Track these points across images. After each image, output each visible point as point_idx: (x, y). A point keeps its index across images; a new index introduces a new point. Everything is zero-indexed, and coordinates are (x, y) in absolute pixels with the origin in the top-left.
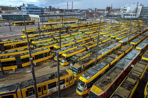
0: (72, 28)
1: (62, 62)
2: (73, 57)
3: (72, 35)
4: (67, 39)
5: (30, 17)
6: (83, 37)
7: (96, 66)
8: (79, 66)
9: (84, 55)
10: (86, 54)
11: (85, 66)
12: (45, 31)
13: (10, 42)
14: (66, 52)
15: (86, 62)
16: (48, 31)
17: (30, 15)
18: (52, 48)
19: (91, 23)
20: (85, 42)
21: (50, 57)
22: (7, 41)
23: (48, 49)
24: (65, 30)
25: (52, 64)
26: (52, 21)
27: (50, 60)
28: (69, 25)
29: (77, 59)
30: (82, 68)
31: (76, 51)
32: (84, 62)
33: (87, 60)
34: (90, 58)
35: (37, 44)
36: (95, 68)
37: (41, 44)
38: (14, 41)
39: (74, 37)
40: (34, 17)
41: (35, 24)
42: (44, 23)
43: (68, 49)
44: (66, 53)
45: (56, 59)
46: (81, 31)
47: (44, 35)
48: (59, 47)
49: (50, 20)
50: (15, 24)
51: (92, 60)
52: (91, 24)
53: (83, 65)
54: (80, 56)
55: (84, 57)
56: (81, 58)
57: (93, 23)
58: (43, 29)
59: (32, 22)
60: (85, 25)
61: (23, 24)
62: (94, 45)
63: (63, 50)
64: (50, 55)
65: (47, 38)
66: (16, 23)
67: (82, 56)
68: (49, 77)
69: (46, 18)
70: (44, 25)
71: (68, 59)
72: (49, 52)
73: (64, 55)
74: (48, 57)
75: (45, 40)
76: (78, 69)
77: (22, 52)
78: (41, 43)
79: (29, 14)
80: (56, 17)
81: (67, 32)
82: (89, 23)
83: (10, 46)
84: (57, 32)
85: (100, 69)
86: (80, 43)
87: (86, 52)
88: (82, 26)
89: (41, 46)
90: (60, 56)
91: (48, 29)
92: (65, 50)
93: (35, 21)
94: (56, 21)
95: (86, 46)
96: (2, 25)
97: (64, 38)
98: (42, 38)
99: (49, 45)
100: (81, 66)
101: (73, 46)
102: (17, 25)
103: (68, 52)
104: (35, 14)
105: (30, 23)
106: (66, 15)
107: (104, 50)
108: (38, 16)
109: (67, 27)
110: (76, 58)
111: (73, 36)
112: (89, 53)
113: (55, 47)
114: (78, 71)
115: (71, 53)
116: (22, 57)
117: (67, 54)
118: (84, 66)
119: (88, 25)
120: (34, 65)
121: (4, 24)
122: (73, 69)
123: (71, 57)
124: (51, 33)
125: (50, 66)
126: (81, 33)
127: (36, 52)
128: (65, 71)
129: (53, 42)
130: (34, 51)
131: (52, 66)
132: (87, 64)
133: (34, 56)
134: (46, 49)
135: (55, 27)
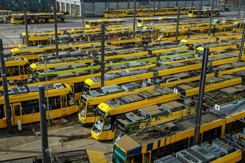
0: (165, 34)
1: (95, 129)
2: (128, 116)
3: (154, 52)
4: (132, 63)
5: (58, 3)
6: (187, 60)
7: (191, 151)
8: (136, 145)
9: (166, 114)
11: (155, 147)
12: (83, 38)
14: (113, 100)
15: (163, 134)
16: (91, 40)
18: (80, 87)
19: (229, 22)
20: (186, 75)
21: (68, 111)
23: (65, 87)
24: (139, 40)
25: (67, 130)
26: (116, 15)
27: (65, 121)
28: (157, 26)
29: (139, 122)
30: (144, 151)
31: (144, 99)
32: (156, 133)
33: (167, 128)
34: (182, 123)
35: (42, 71)
36: (182, 156)
37: (54, 73)
39: (158, 59)
40: (67, 4)
41: (65, 20)
42: (86, 20)
43: (124, 91)
44: (113, 102)
45: (82, 118)
46: (188, 45)
47: (70, 49)
48: (99, 84)
49: (109, 13)
50: (12, 20)
51: (184, 129)
52: (230, 25)
53: (150, 142)
54: (151, 114)
55: (163, 120)
56: (154, 122)
57: (236, 23)
58: (77, 33)
59: (59, 17)
60: (208, 27)
61: (33, 21)
62: (214, 85)
63: (108, 93)
64: (69, 105)
65: (75, 56)
66: (16, 18)
67: (156, 116)
69: (99, 7)
70: (87, 23)
71: (113, 120)
72: (68, 95)
73: (104, 107)
74: (63, 109)
75: (68, 61)
76: (130, 152)
78: (52, 69)
80: (126, 3)
81: (144, 44)
82: (223, 22)
84: (112, 43)
85: (200, 162)
86: (171, 76)
87: (180, 105)
88: (198, 32)
89: (51, 77)
90: (94, 110)
91: (92, 34)
92: (112, 93)
93: (67, 13)
94: (126, 15)
95: (183, 87)
97: (126, 61)
98: (60, 57)
99: (74, 76)
100: (139, 145)
101: (144, 84)
102: (17, 22)
103: (120, 99)
105: (52, 17)
107: (241, 104)
110: (135, 118)
111: (155, 55)
112: (183, 108)
113: (89, 81)
114: (129, 159)
115: (126, 103)
117: (112, 104)
118: (150, 147)
119: (221, 28)
122: (116, 151)
123: (123, 116)
124: (94, 46)
125: (60, 138)
126: (185, 48)
127: (29, 91)
128: (84, 152)
129: (89, 68)
130: (21, 89)
131: (66, 137)
132: (162, 140)
133: (20, 104)
134: (58, 86)
135: (113, 29)
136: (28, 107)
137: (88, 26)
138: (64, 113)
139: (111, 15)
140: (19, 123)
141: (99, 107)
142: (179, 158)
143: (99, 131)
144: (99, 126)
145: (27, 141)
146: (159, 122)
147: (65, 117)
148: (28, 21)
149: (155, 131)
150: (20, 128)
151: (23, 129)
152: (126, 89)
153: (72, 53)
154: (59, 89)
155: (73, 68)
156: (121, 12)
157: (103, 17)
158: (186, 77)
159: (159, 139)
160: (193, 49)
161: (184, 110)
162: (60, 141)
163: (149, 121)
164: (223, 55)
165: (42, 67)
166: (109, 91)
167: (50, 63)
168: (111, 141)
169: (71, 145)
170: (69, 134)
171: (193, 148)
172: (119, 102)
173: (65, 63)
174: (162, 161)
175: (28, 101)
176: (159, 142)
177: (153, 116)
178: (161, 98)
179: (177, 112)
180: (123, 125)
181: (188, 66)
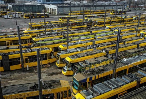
0: (98, 23)
1: (64, 70)
2: (80, 63)
3: (93, 32)
4: (82, 37)
5: (46, 8)
6: (109, 36)
7: (111, 81)
8: (84, 78)
9: (99, 63)
10: (103, 61)
11: (93, 79)
12: (58, 25)
13: (6, 37)
14: (73, 55)
15: (97, 73)
16: (62, 26)
17: (46, 6)
18: (56, 49)
19: (131, 17)
20: (109, 43)
21: (51, 61)
22: (4, 35)
23: (49, 49)
24: (86, 26)
25: (50, 70)
26: (74, 14)
27: (49, 66)
28: (95, 19)
29: (86, 66)
30: (88, 81)
31: (88, 55)
32: (94, 72)
33: (99, 70)
34: (107, 67)
35: (38, 41)
36: (107, 83)
37: (44, 42)
38: (12, 36)
39: (95, 35)
40: (50, 9)
41: (49, 17)
42: (59, 16)
43: (78, 51)
44: (73, 57)
45: (57, 65)
46: (110, 28)
47: (52, 31)
48: (65, 48)
49: (70, 13)
50: (24, 16)
51: (108, 70)
52: (132, 19)
53: (91, 76)
54: (91, 63)
55: (98, 65)
56: (93, 67)
57: (134, 17)
58: (55, 23)
59: (46, 15)
60: (120, 20)
61: (34, 17)
62: (123, 48)
63: (70, 52)
64: (51, 58)
65: (54, 34)
66: (26, 16)
67: (94, 64)
68: (30, 87)
69: (66, 10)
70: (60, 18)
71: (72, 66)
72: (50, 53)
73: (68, 59)
74: (48, 60)
75: (50, 36)
76: (81, 81)
77: (14, 50)
78: (44, 40)
79: (46, 4)
80: (79, 8)
81: (88, 28)
83: (5, 41)
84: (72, 27)
85: (116, 86)
86: (101, 44)
87: (106, 58)
88: (115, 22)
89: (42, 45)
90: (63, 61)
91: (63, 23)
92: (72, 52)
93: (50, 13)
94: (79, 14)
95: (107, 49)
96: (9, 17)
97: (79, 36)
98: (47, 35)
99: (53, 44)
100: (85, 78)
101: (88, 48)
103: (76, 55)
104: (52, 4)
105: (43, 15)
106: (96, 6)
107: (137, 58)
108: (55, 7)
109: (91, 22)
110: (84, 65)
111: (93, 34)
112: (108, 60)
113: (61, 47)
114: (80, 84)
115: (79, 57)
116: (10, 56)
117: (72, 58)
118: (91, 79)
119: (127, 20)
120: (27, 70)
121: (12, 16)
122: (74, 81)
123: (77, 63)
124: (63, 29)
125: (47, 74)
126: (109, 30)
127: (32, 51)
128: (58, 81)
129: (61, 40)
130: (28, 50)
131: (50, 73)
132: (97, 75)
133: (28, 57)
134: (46, 49)
135: (72, 21)
136: (32, 59)
137: (60, 19)
138: (49, 62)
139: (71, 14)
140: (27, 66)
141: (66, 59)
142: (105, 85)
143: (66, 71)
144: (66, 68)
145: (31, 75)
146: (95, 67)
147: (49, 64)
148: (32, 17)
149: (93, 71)
150: (28, 69)
151: (29, 70)
152: (79, 50)
153: (52, 33)
154: (46, 50)
155: (53, 40)
156: (77, 12)
157: (68, 15)
158: (109, 45)
159: (95, 75)
160: (112, 31)
161: (108, 61)
162: (47, 75)
163: (90, 66)
164: (128, 34)
165: (38, 39)
166: (71, 51)
167: (42, 37)
168: (72, 76)
169: (52, 77)
170: (51, 72)
171: (112, 80)
172: (75, 56)
173: (49, 37)
174: (97, 86)
175: (32, 56)
176: (95, 76)
177: (92, 64)
178: (96, 55)
179: (105, 62)
180: (77, 68)
181: (110, 39)
